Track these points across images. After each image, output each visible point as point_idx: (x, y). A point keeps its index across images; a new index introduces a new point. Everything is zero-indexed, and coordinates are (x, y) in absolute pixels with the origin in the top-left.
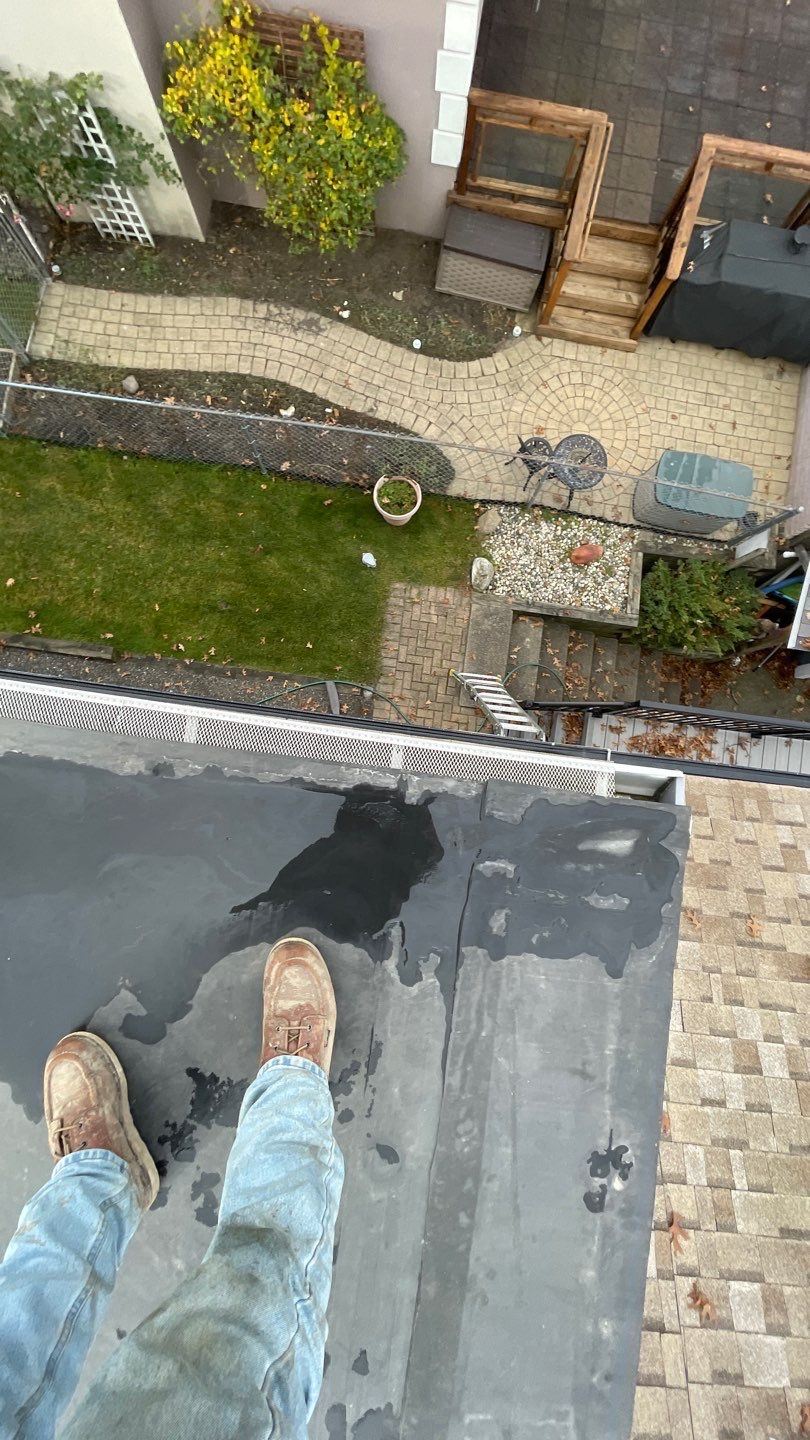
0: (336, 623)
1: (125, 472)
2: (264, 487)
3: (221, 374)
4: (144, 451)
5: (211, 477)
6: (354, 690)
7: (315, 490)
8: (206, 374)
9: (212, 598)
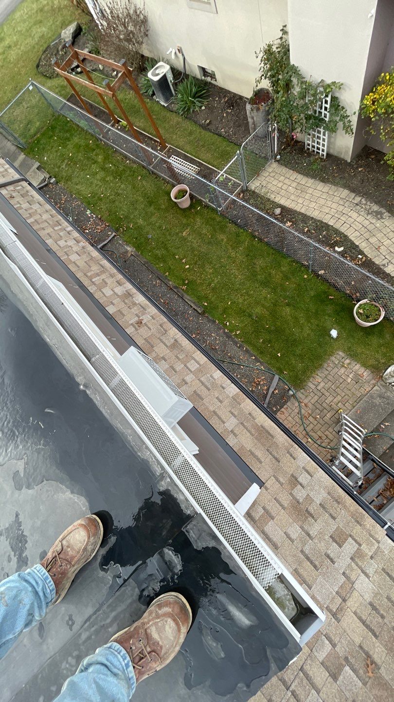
0: (298, 352)
1: (252, 245)
2: (306, 276)
3: (319, 221)
4: (266, 240)
5: (285, 262)
6: (286, 386)
7: (329, 289)
8: (312, 218)
9: (253, 311)
